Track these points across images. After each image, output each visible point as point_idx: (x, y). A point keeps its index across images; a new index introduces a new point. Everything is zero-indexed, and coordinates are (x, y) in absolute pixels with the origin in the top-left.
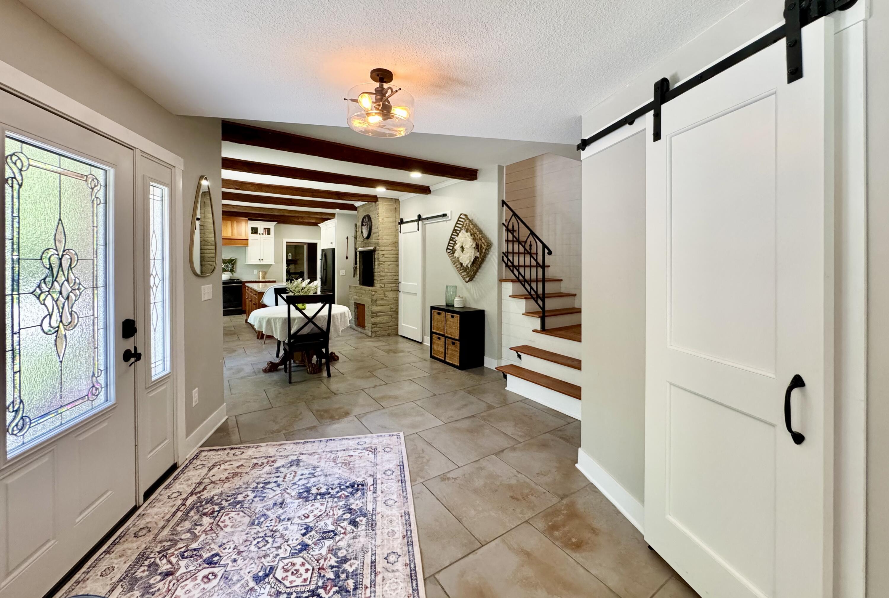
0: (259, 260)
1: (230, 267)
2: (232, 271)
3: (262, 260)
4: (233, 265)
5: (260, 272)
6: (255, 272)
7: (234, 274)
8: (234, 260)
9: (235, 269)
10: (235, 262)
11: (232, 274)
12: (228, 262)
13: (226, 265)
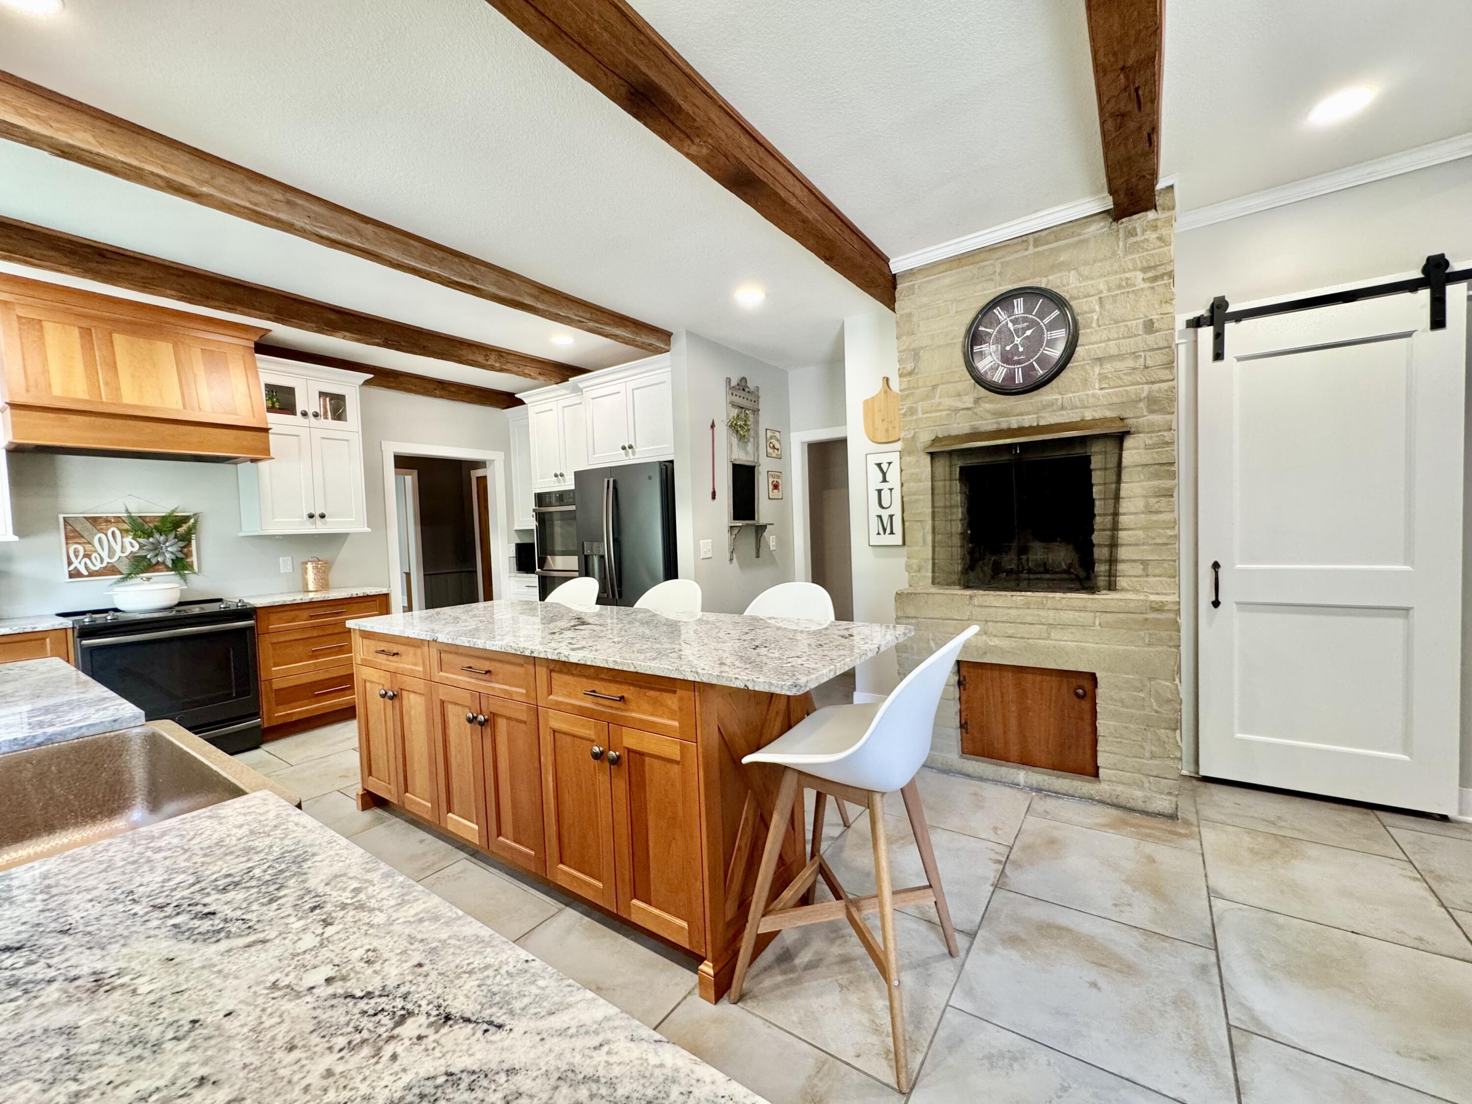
0: (311, 516)
1: (170, 549)
2: (180, 565)
3: (322, 516)
4: (186, 539)
5: (310, 566)
6: (286, 564)
7: (191, 577)
8: (186, 519)
9: (194, 558)
10: (194, 527)
11: (184, 577)
12: (156, 528)
13: (151, 540)
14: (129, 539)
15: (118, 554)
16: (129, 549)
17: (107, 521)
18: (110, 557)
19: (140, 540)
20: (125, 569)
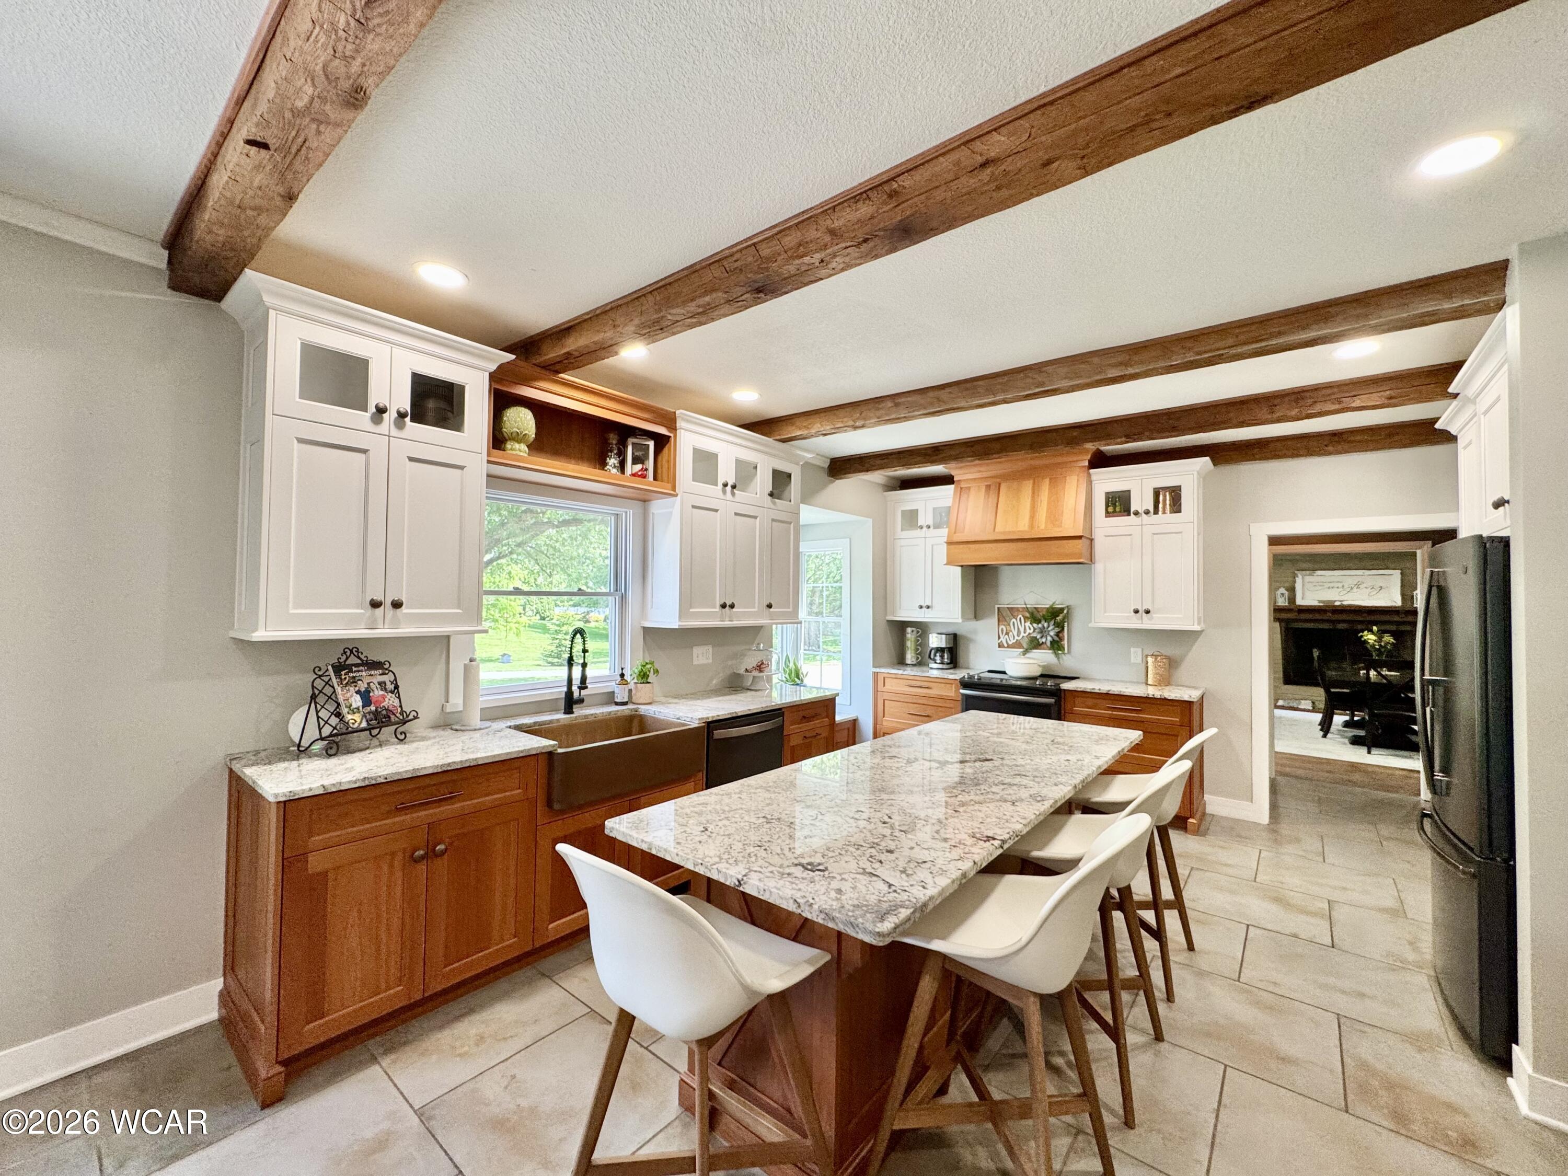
0: (1136, 612)
1: (1051, 634)
2: (1056, 646)
3: (1148, 612)
4: (1060, 626)
5: (1150, 659)
6: (1136, 655)
7: (1065, 659)
8: (1062, 610)
9: (1065, 642)
10: (1067, 617)
11: (1057, 655)
12: (1044, 616)
13: (1040, 625)
14: (1028, 624)
15: (1022, 634)
16: (1028, 631)
17: (1018, 609)
18: (1018, 636)
19: (1035, 625)
20: (1025, 646)
